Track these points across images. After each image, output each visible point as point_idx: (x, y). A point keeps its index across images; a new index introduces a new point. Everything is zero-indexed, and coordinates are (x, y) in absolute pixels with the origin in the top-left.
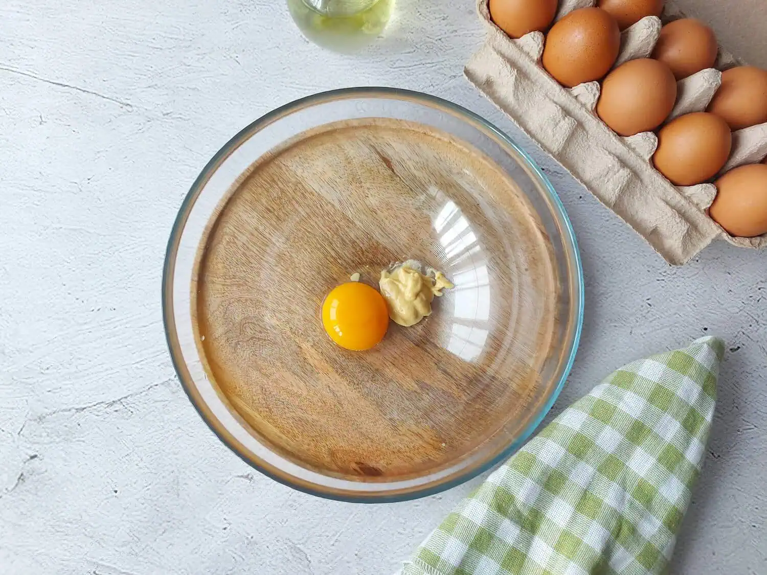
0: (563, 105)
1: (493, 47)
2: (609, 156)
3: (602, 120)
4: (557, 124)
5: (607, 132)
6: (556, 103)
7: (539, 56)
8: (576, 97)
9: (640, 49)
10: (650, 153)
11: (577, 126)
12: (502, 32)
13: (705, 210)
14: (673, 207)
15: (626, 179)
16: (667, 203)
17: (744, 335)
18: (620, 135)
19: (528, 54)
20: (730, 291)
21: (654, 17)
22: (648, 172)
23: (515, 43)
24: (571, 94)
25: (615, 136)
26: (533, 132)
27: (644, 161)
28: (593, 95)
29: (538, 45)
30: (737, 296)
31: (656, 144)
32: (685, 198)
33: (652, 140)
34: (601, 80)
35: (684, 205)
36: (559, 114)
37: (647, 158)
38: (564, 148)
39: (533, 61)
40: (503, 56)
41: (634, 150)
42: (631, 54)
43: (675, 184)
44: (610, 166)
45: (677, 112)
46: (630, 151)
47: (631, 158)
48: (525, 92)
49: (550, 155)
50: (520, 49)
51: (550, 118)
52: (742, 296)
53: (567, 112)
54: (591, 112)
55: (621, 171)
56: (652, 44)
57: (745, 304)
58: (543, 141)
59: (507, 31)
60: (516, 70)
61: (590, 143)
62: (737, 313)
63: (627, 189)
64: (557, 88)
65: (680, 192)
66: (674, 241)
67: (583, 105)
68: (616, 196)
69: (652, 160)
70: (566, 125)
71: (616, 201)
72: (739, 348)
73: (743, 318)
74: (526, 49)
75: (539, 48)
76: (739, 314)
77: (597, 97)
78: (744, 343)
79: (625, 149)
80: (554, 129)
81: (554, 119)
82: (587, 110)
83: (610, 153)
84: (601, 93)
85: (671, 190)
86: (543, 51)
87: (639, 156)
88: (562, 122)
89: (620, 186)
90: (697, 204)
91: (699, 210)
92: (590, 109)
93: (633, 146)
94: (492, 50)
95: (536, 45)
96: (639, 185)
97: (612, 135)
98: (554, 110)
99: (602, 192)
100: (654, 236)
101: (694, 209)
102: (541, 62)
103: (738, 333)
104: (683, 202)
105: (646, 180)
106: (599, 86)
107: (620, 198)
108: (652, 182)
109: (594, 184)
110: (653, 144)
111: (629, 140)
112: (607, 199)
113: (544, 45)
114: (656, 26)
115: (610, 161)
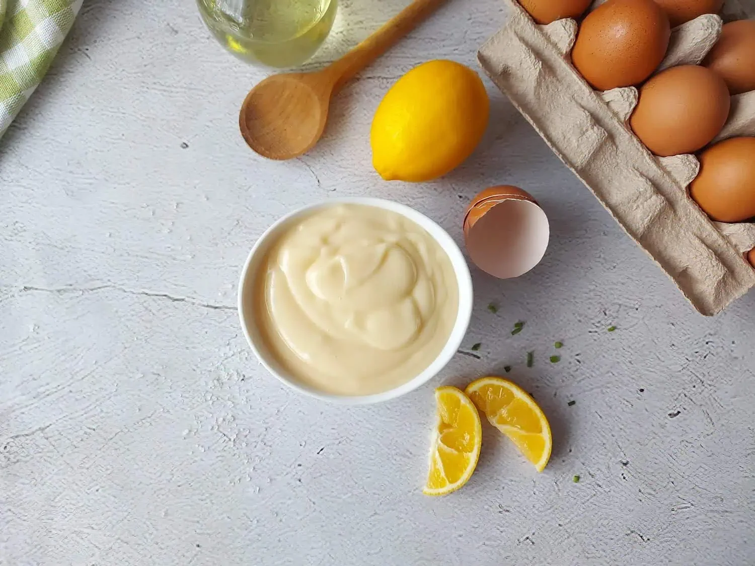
0: (592, 111)
1: (515, 32)
2: (641, 179)
3: (635, 133)
4: (584, 133)
5: (641, 149)
6: (583, 107)
7: (568, 49)
8: (608, 104)
9: (691, 54)
10: (689, 180)
11: (607, 138)
12: (528, 14)
13: (744, 253)
14: (708, 247)
15: (659, 208)
16: (703, 241)
17: (686, 398)
18: (655, 154)
19: (555, 45)
20: (673, 345)
21: (715, 16)
22: (683, 201)
23: (541, 30)
24: (602, 99)
25: (649, 155)
26: (555, 139)
27: (680, 188)
28: (628, 104)
29: (569, 37)
30: (680, 351)
31: (697, 170)
32: (723, 237)
33: (693, 166)
34: (639, 86)
35: (721, 245)
36: (588, 122)
37: (684, 185)
38: (589, 163)
39: (561, 54)
40: (527, 44)
41: (669, 173)
42: (679, 57)
43: (712, 219)
44: (641, 190)
45: (725, 134)
46: (665, 175)
47: (666, 183)
48: (548, 91)
49: (573, 170)
50: (548, 38)
51: (577, 124)
52: (686, 351)
53: (596, 120)
54: (622, 124)
55: (654, 197)
56: (707, 49)
57: (689, 361)
58: (565, 152)
59: (533, 14)
60: (541, 62)
61: (619, 161)
62: (680, 371)
63: (658, 219)
64: (586, 90)
65: (717, 229)
66: (707, 287)
67: (616, 114)
68: (644, 227)
69: (689, 187)
70: (594, 135)
71: (644, 233)
72: (679, 412)
73: (685, 378)
74: (554, 38)
75: (570, 40)
76: (682, 372)
77: (633, 106)
78: (685, 407)
79: (660, 172)
80: (580, 139)
81: (580, 126)
82: (619, 121)
83: (642, 174)
84: (638, 102)
85: (708, 226)
86: (575, 44)
87: (675, 181)
88: (590, 132)
89: (651, 215)
90: (736, 246)
91: (737, 252)
92: (623, 119)
93: (669, 169)
94: (512, 35)
95: (567, 35)
96: (672, 216)
97: (645, 154)
98: (583, 117)
99: (629, 219)
100: (683, 278)
101: (732, 252)
102: (570, 57)
103: (679, 395)
104: (720, 241)
105: (681, 212)
106: (637, 93)
107: (649, 228)
108: (687, 215)
109: (621, 209)
110: (694, 170)
111: (665, 161)
112: (634, 228)
113: (577, 36)
114: (716, 28)
115: (642, 185)
